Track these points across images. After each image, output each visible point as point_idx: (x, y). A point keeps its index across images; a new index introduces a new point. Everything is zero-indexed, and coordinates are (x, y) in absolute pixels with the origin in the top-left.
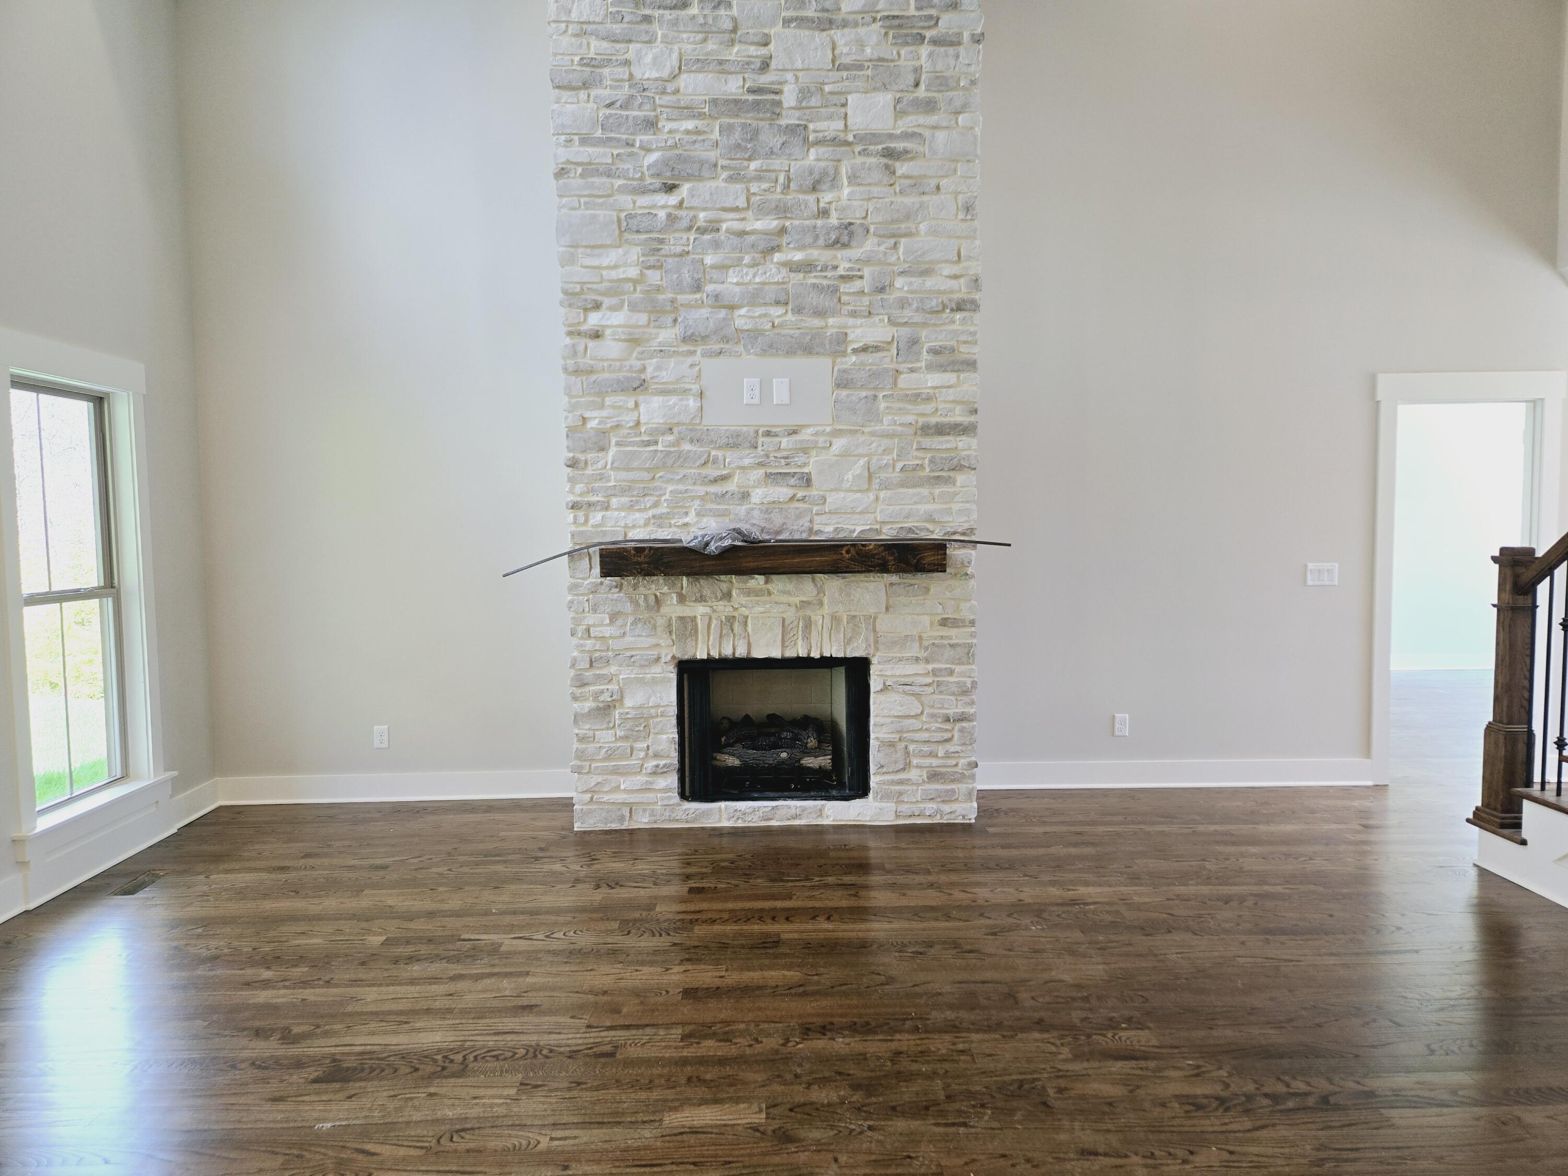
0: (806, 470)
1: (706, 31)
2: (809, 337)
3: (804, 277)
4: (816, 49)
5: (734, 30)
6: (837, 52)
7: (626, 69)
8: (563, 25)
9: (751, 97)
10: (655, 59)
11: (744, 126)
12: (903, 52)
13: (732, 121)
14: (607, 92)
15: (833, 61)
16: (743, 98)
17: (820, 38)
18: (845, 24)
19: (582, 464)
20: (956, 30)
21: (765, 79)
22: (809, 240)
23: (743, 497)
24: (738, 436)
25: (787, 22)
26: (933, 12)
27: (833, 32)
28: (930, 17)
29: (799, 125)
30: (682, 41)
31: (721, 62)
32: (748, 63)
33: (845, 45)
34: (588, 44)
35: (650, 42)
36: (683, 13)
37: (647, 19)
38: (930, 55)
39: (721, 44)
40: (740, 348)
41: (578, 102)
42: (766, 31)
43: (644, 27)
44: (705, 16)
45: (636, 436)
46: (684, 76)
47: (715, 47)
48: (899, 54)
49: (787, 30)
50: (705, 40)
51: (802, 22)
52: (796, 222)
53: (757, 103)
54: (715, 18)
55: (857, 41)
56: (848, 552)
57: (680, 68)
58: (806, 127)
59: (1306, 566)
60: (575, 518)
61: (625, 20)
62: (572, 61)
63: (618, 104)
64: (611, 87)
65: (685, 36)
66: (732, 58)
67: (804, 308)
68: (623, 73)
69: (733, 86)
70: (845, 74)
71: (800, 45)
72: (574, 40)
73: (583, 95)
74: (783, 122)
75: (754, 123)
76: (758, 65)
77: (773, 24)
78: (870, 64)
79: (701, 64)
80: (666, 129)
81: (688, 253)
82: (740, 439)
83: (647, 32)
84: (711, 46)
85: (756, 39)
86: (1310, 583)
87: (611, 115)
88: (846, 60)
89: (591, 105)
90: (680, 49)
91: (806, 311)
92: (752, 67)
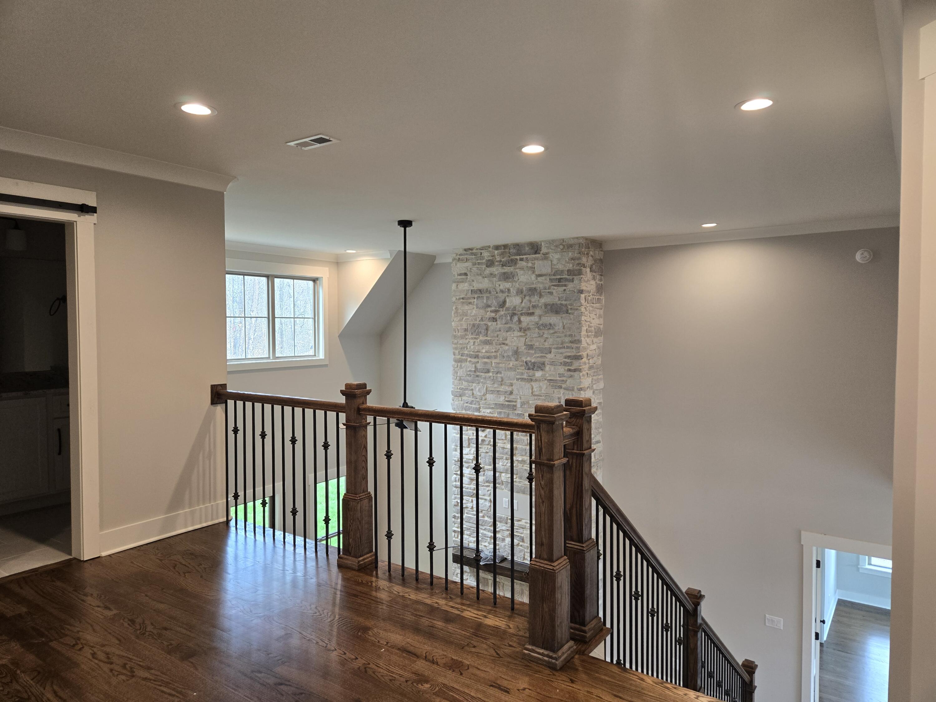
0: (522, 535)
1: (494, 381)
2: (523, 488)
3: (523, 466)
4: (527, 389)
5: (502, 381)
6: (533, 390)
7: (472, 392)
8: (455, 377)
9: (507, 403)
10: (479, 389)
11: (505, 413)
12: (555, 391)
13: (501, 410)
14: (467, 398)
15: (532, 393)
16: (504, 403)
17: (528, 385)
18: (536, 380)
19: (457, 518)
20: (572, 385)
21: (512, 397)
22: (524, 454)
23: (503, 540)
24: (501, 518)
25: (518, 379)
26: (564, 379)
27: (532, 383)
28: (563, 381)
29: (521, 414)
30: (487, 383)
31: (498, 391)
32: (506, 392)
33: (536, 388)
34: (462, 383)
35: (478, 383)
36: (487, 375)
37: (477, 376)
38: (563, 394)
39: (499, 385)
40: (503, 487)
41: (459, 401)
42: (511, 382)
43: (477, 378)
44: (493, 376)
45: (472, 511)
46: (488, 395)
47: (497, 386)
48: (554, 392)
49: (517, 382)
50: (494, 383)
51: (522, 379)
52: (520, 446)
53: (509, 405)
54: (496, 377)
55: (539, 387)
56: (525, 575)
57: (486, 392)
58: (524, 414)
59: (765, 616)
60: (454, 535)
61: (472, 376)
62: (458, 388)
63: (469, 403)
64: (468, 397)
65: (488, 382)
66: (501, 390)
67: (522, 477)
68: (470, 392)
69: (502, 399)
70: (536, 397)
71: (522, 387)
72: (458, 381)
73: (460, 399)
74: (516, 412)
75: (507, 411)
76: (509, 393)
77: (514, 380)
78: (544, 394)
79: (492, 392)
80: (482, 412)
81: (488, 453)
82: (502, 519)
83: (478, 380)
84: (496, 385)
85: (508, 385)
86: (767, 624)
87: (467, 406)
88: (537, 393)
89: (462, 402)
90: (487, 386)
91: (523, 478)
92: (507, 393)
